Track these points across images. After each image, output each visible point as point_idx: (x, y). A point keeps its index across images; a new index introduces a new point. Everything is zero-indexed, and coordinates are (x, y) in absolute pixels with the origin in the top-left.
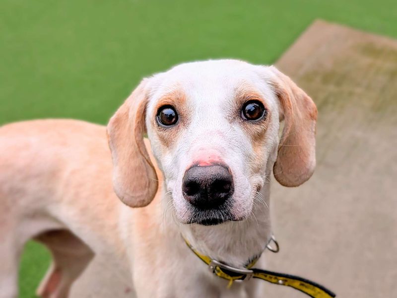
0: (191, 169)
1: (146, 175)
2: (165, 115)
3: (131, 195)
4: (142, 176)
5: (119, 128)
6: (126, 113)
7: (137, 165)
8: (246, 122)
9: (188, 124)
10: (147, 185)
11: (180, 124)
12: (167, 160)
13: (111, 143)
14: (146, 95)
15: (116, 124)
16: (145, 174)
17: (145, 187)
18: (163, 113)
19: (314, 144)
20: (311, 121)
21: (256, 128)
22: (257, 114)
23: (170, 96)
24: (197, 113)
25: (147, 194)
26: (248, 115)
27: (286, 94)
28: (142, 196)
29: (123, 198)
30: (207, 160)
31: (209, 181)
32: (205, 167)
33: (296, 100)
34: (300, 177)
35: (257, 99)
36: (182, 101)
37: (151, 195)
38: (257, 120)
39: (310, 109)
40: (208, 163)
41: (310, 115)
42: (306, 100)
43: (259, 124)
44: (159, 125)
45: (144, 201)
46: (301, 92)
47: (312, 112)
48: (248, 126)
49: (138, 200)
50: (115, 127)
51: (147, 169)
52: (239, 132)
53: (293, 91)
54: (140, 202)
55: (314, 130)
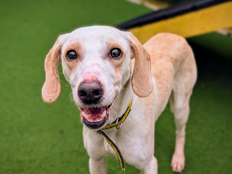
0: (82, 84)
8: (112, 59)
9: (82, 59)
11: (78, 59)
12: (71, 78)
18: (70, 54)
20: (148, 61)
21: (117, 62)
23: (73, 45)
26: (113, 55)
30: (90, 79)
32: (89, 83)
35: (118, 47)
36: (79, 47)
38: (118, 57)
39: (147, 55)
40: (91, 80)
41: (147, 58)
43: (119, 59)
44: (67, 59)
48: (113, 61)
52: (108, 64)
53: (139, 46)
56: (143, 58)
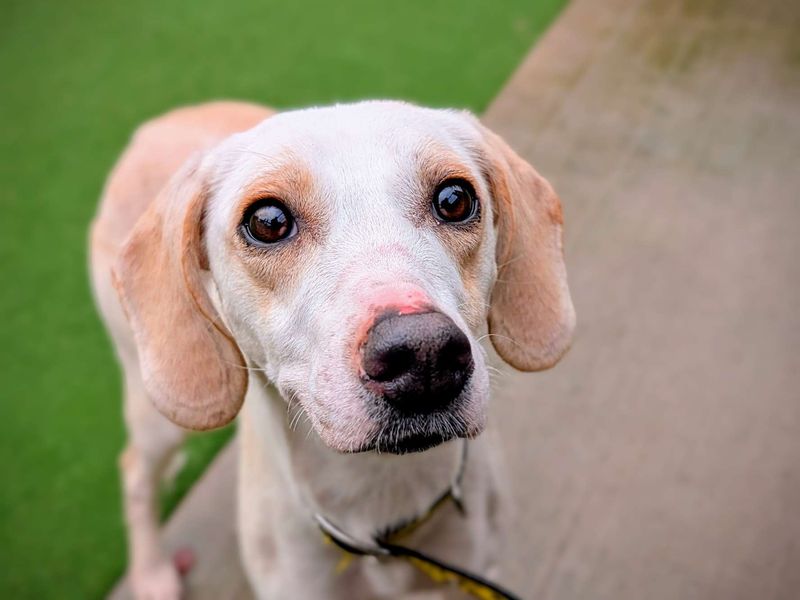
1: (217, 357)
2: (262, 221)
3: (192, 405)
4: (209, 361)
5: (141, 266)
6: (154, 229)
7: (195, 339)
8: (444, 227)
9: (325, 234)
10: (224, 377)
11: (306, 238)
12: (274, 319)
13: (125, 299)
14: (204, 182)
15: (134, 257)
16: (215, 355)
17: (221, 383)
18: (257, 218)
19: (565, 275)
20: (552, 227)
21: (465, 239)
22: (462, 209)
23: (272, 179)
24: (341, 209)
25: (226, 398)
26: (444, 212)
27: (500, 171)
28: (216, 403)
29: (175, 415)
31: (437, 341)
33: (519, 183)
34: (552, 344)
35: (462, 175)
36: (302, 184)
37: (235, 399)
38: (465, 221)
39: (547, 202)
41: (550, 214)
42: (537, 183)
43: (469, 229)
44: (249, 245)
45: (222, 413)
46: (525, 167)
47: (552, 207)
48: (451, 235)
49: (209, 413)
50: (132, 265)
51: (218, 345)
53: (512, 165)
54: (214, 416)
55: (560, 244)
56: (530, 212)
